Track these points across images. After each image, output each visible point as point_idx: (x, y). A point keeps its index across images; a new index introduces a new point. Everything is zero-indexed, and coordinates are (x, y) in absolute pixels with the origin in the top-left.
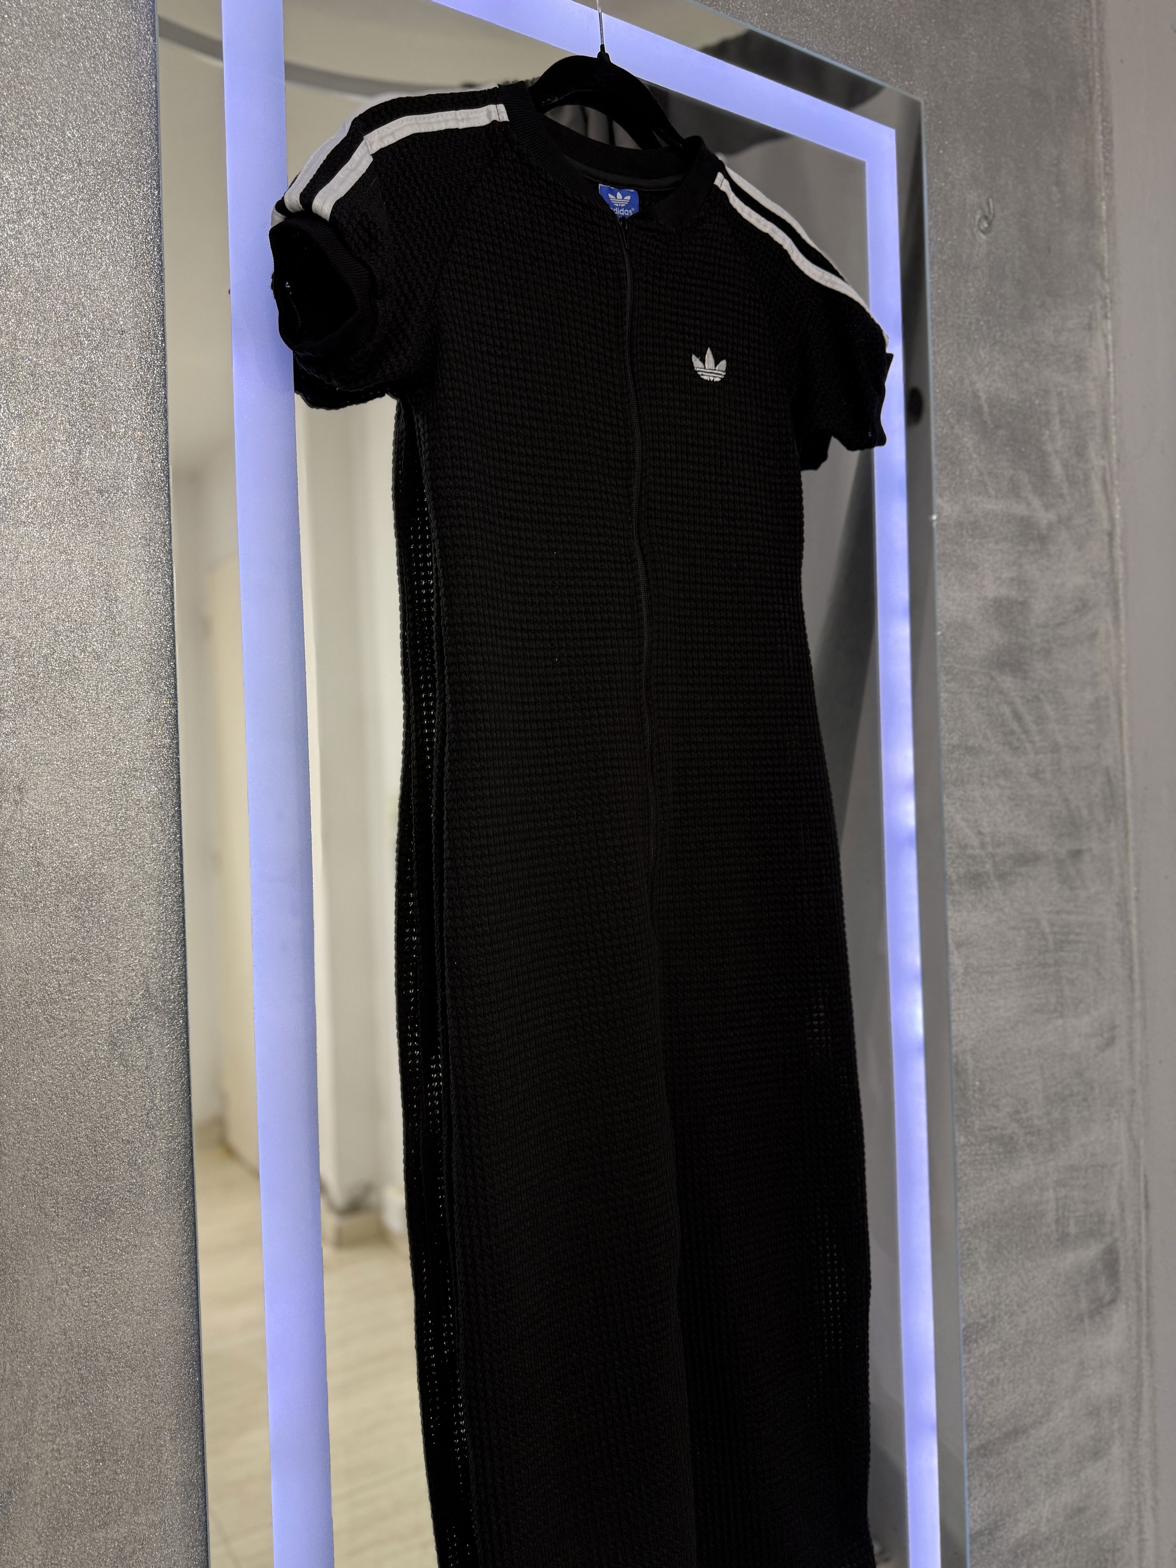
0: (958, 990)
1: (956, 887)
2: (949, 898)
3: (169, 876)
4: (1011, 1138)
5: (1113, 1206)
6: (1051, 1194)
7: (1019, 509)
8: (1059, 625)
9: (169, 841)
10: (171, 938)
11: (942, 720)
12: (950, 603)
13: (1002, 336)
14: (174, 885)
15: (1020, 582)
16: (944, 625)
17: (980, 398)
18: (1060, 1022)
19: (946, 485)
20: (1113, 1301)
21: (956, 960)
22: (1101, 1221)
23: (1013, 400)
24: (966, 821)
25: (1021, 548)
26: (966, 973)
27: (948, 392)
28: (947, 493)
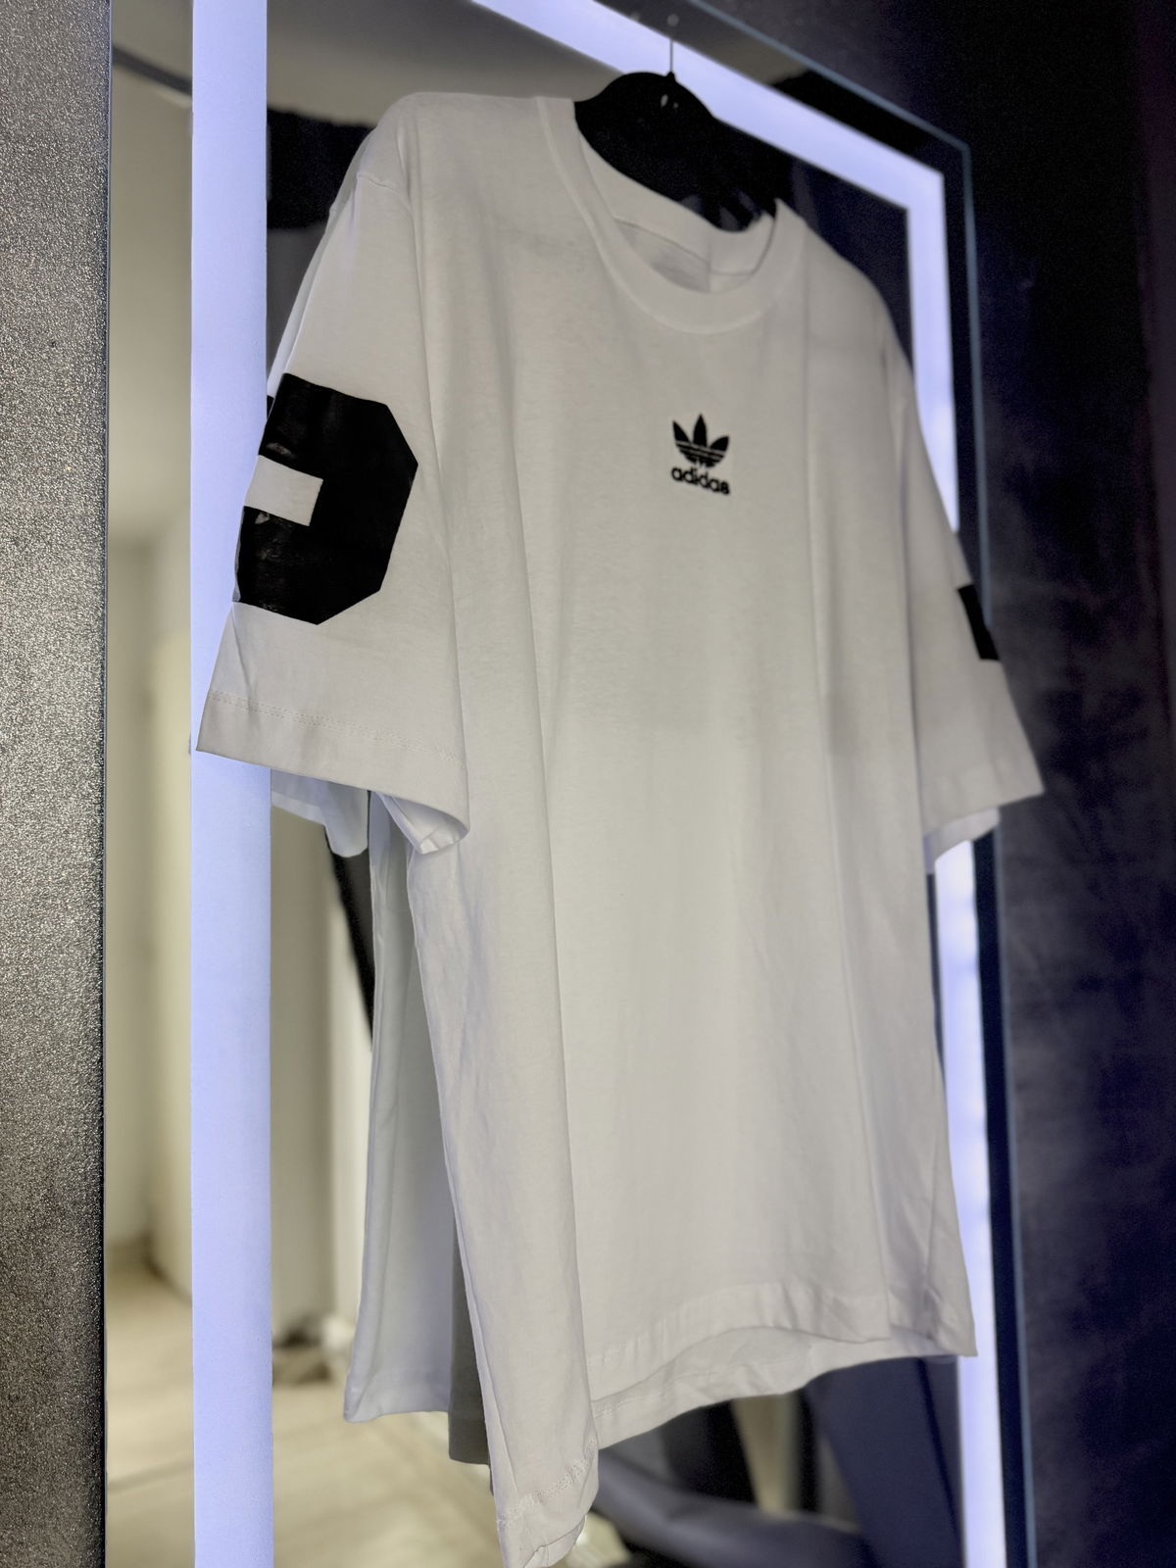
3: (86, 1036)
9: (87, 990)
10: (85, 1118)
14: (91, 1047)
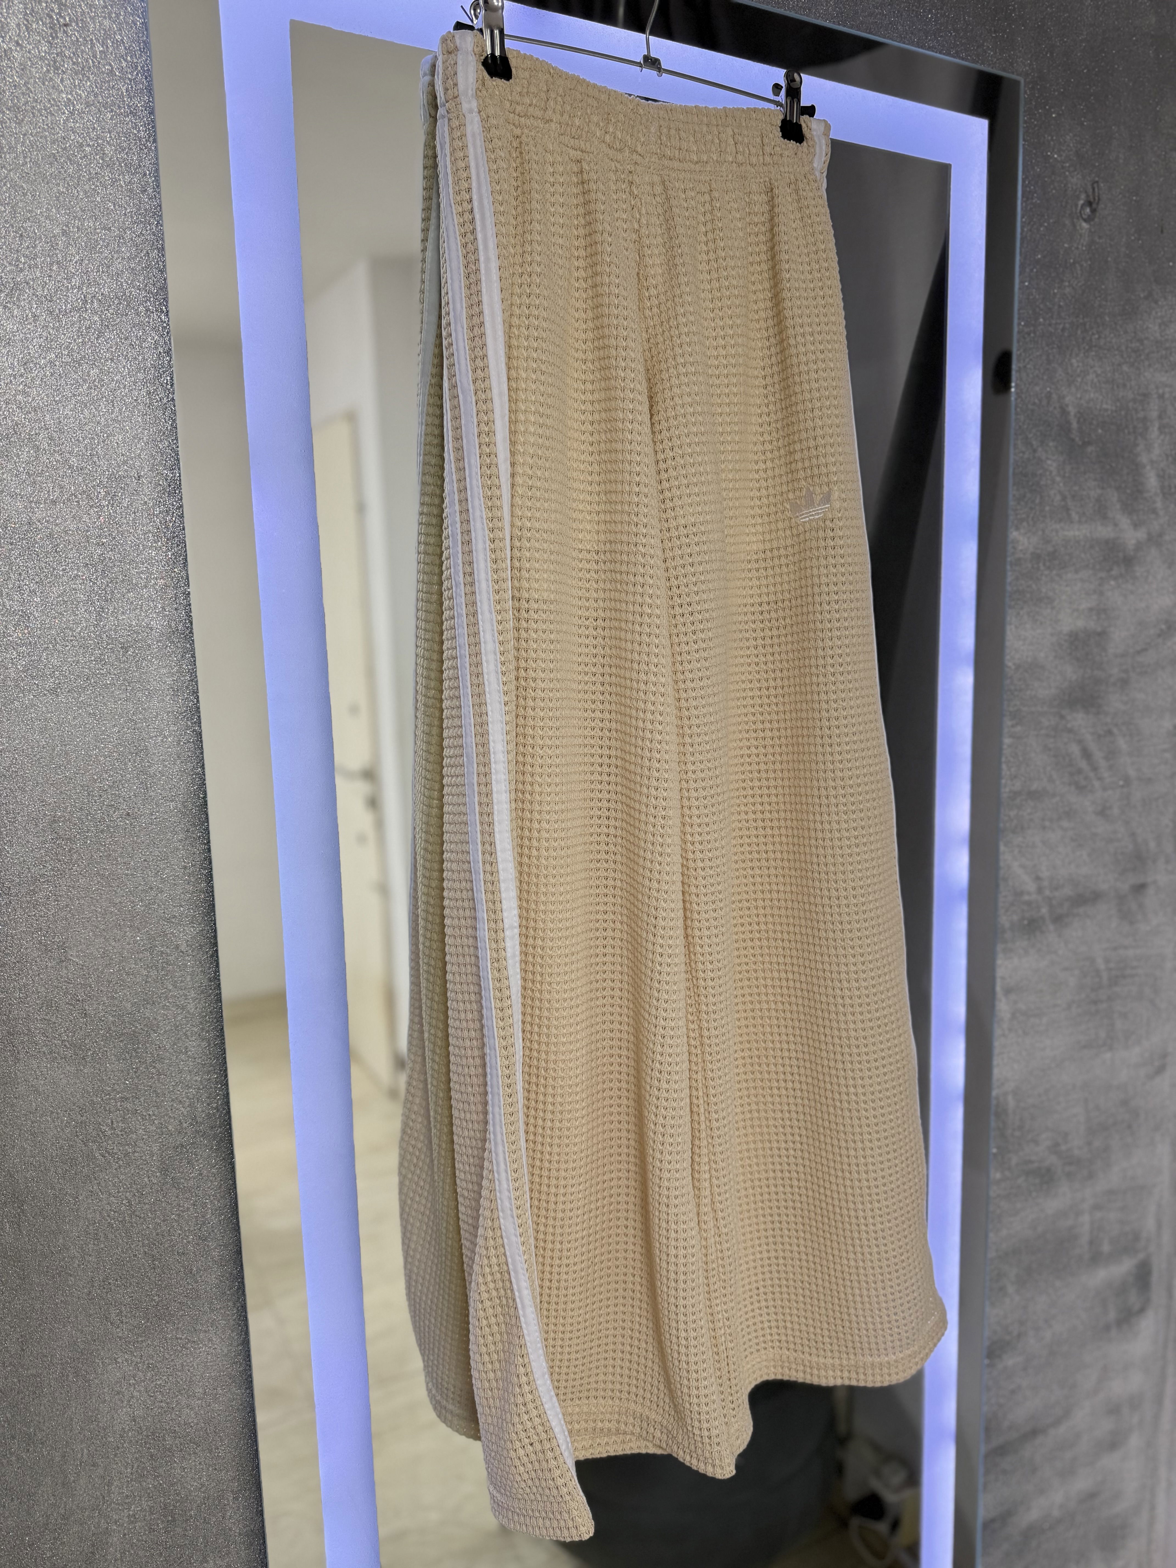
0: (1004, 1035)
1: (1008, 935)
2: (1000, 947)
4: (1048, 1170)
5: (1150, 1224)
6: (1086, 1218)
7: (1104, 532)
8: (1139, 652)
11: (1004, 766)
12: (1021, 643)
13: (1099, 338)
15: (1101, 611)
16: (1013, 667)
17: (1069, 413)
18: (1108, 1055)
19: (1024, 516)
20: (1142, 1310)
21: (1003, 1007)
22: (1137, 1237)
23: (1106, 410)
24: (1022, 866)
25: (1103, 574)
26: (1014, 1016)
27: (1033, 411)
28: (1025, 524)
